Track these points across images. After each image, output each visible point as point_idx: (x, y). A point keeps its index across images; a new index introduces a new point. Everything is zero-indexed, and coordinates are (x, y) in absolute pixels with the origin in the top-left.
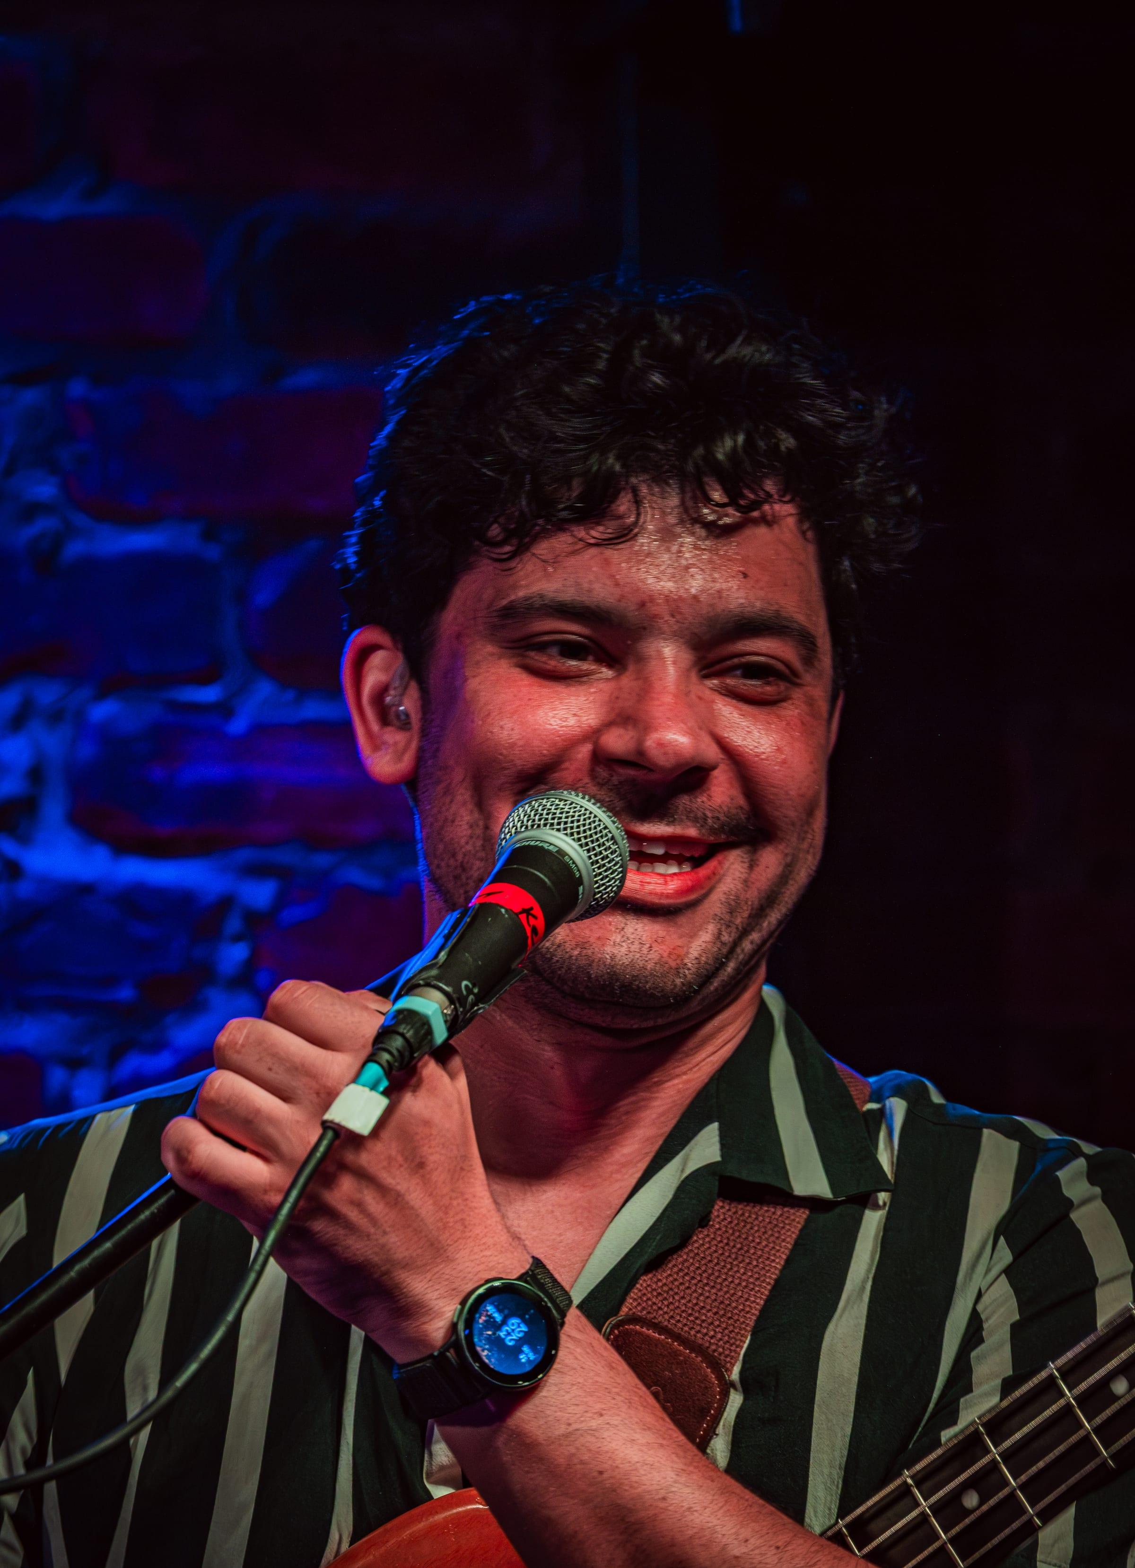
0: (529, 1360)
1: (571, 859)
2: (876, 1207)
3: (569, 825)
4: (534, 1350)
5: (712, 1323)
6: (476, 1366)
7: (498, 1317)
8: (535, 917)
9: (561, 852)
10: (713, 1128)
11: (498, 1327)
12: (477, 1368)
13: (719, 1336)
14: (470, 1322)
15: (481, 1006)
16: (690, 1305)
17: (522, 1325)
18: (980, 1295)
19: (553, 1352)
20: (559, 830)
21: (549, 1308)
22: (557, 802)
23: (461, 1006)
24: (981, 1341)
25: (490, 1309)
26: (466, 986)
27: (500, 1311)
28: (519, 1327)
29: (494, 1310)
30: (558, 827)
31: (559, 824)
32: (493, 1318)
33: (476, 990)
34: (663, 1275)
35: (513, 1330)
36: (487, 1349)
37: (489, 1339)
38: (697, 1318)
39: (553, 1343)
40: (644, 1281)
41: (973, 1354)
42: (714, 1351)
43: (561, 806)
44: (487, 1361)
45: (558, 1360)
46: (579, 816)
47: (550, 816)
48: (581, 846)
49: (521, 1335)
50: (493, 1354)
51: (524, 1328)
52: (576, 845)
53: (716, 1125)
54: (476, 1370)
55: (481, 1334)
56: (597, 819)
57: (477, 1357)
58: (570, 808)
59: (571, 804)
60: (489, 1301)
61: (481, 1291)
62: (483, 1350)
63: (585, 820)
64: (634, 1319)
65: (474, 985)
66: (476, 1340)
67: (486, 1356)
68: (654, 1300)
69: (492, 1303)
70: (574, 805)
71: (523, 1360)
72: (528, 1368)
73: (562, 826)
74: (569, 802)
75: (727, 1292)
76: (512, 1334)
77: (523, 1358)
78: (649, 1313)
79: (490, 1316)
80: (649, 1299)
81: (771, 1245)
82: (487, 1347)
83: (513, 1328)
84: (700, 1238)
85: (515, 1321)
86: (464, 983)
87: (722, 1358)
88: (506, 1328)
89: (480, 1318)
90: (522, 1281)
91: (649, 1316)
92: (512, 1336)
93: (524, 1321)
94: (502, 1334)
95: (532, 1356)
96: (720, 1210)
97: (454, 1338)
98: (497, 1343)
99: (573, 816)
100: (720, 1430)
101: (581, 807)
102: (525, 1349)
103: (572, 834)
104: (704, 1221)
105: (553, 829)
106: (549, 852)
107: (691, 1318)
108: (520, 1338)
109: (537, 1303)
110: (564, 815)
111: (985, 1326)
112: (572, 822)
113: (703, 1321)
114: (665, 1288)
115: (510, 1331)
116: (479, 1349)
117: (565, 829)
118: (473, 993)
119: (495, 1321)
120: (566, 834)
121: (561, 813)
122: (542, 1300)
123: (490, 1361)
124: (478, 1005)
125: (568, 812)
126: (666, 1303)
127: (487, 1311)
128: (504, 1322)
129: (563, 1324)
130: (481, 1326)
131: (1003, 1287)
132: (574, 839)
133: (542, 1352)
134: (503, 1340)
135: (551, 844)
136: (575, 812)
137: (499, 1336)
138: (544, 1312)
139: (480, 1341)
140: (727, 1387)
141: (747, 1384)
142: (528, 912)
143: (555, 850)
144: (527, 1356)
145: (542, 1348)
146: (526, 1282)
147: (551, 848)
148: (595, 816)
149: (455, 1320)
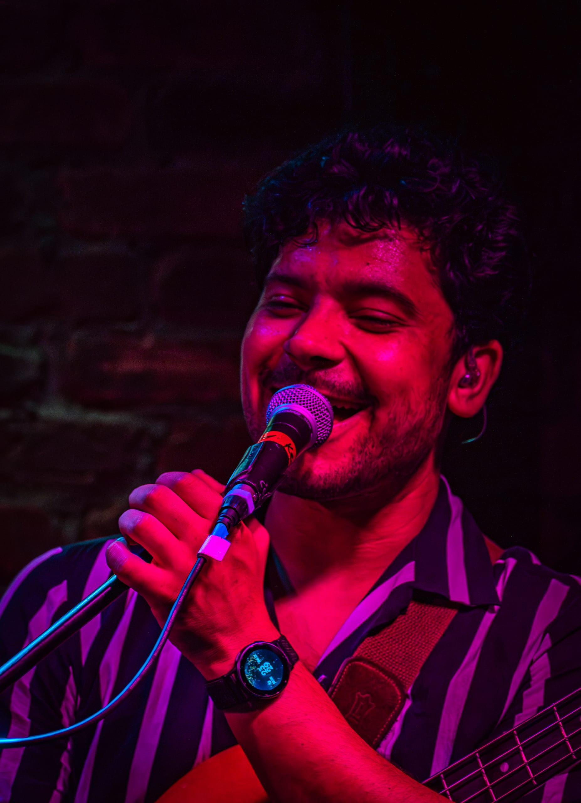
0: (272, 685)
1: (307, 419)
2: (492, 611)
3: (306, 402)
4: (276, 680)
5: (401, 664)
6: (245, 684)
7: (259, 661)
8: (292, 449)
9: (302, 416)
10: (412, 564)
11: (258, 666)
12: (245, 685)
13: (404, 670)
14: (244, 662)
15: (269, 493)
16: (391, 653)
17: (270, 666)
18: (532, 663)
19: (286, 681)
20: (300, 404)
21: (286, 659)
22: (299, 390)
23: (260, 493)
24: (529, 686)
25: (255, 656)
26: (262, 483)
27: (260, 657)
28: (269, 667)
29: (257, 657)
30: (300, 403)
31: (300, 401)
32: (256, 661)
33: (267, 485)
34: (377, 637)
35: (266, 668)
36: (251, 676)
37: (253, 672)
38: (393, 661)
39: (286, 677)
40: (367, 640)
41: (525, 693)
42: (401, 678)
43: (301, 393)
44: (250, 682)
45: (288, 685)
46: (311, 398)
47: (296, 398)
48: (312, 413)
49: (270, 671)
50: (254, 679)
51: (271, 668)
52: (309, 412)
53: (413, 563)
54: (244, 686)
55: (249, 668)
56: (319, 399)
57: (245, 680)
58: (305, 394)
59: (306, 391)
60: (255, 651)
61: (251, 646)
62: (249, 677)
63: (313, 400)
64: (359, 659)
65: (266, 483)
66: (246, 671)
67: (250, 679)
68: (372, 650)
69: (257, 654)
70: (307, 392)
71: (269, 684)
72: (272, 688)
73: (302, 403)
74: (305, 391)
75: (410, 649)
76: (265, 670)
77: (269, 683)
78: (369, 656)
79: (255, 660)
80: (370, 649)
81: (436, 626)
82: (252, 675)
83: (266, 667)
84: (400, 619)
85: (267, 663)
86: (262, 481)
87: (404, 681)
88: (262, 667)
89: (249, 660)
90: (273, 644)
91: (369, 658)
92: (265, 671)
93: (272, 664)
94: (260, 669)
95: (274, 682)
96: (413, 607)
97: (235, 668)
98: (257, 675)
99: (307, 398)
100: (399, 718)
101: (311, 393)
102: (271, 678)
103: (307, 407)
104: (403, 611)
105: (298, 404)
106: (296, 416)
107: (391, 660)
108: (269, 673)
109: (280, 656)
110: (303, 397)
111: (533, 679)
112: (307, 401)
113: (397, 662)
114: (379, 644)
115: (264, 668)
116: (247, 676)
117: (304, 404)
118: (265, 487)
119: (257, 663)
120: (304, 407)
121: (301, 396)
122: (283, 655)
123: (252, 683)
124: (267, 493)
125: (304, 396)
126: (379, 652)
127: (253, 657)
128: (262, 663)
129: (292, 668)
130: (249, 664)
131: (544, 660)
132: (308, 409)
133: (280, 681)
134: (260, 672)
135: (297, 412)
136: (308, 396)
137: (258, 670)
138: (284, 661)
139: (248, 671)
140: (405, 697)
141: (414, 696)
142: (288, 446)
143: (300, 414)
144: (272, 682)
145: (280, 679)
146: (276, 645)
147: (297, 414)
148: (318, 398)
149: (236, 660)
